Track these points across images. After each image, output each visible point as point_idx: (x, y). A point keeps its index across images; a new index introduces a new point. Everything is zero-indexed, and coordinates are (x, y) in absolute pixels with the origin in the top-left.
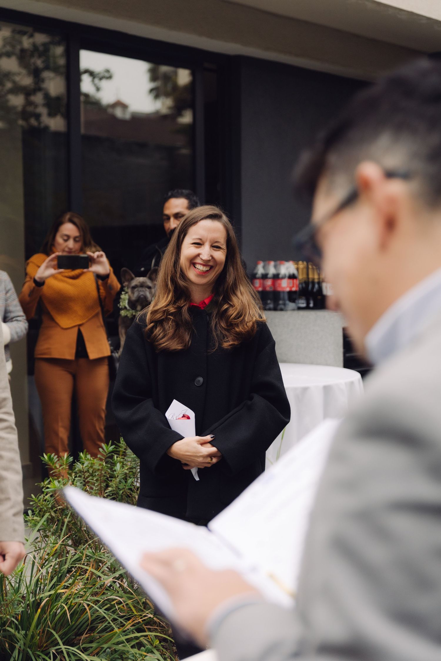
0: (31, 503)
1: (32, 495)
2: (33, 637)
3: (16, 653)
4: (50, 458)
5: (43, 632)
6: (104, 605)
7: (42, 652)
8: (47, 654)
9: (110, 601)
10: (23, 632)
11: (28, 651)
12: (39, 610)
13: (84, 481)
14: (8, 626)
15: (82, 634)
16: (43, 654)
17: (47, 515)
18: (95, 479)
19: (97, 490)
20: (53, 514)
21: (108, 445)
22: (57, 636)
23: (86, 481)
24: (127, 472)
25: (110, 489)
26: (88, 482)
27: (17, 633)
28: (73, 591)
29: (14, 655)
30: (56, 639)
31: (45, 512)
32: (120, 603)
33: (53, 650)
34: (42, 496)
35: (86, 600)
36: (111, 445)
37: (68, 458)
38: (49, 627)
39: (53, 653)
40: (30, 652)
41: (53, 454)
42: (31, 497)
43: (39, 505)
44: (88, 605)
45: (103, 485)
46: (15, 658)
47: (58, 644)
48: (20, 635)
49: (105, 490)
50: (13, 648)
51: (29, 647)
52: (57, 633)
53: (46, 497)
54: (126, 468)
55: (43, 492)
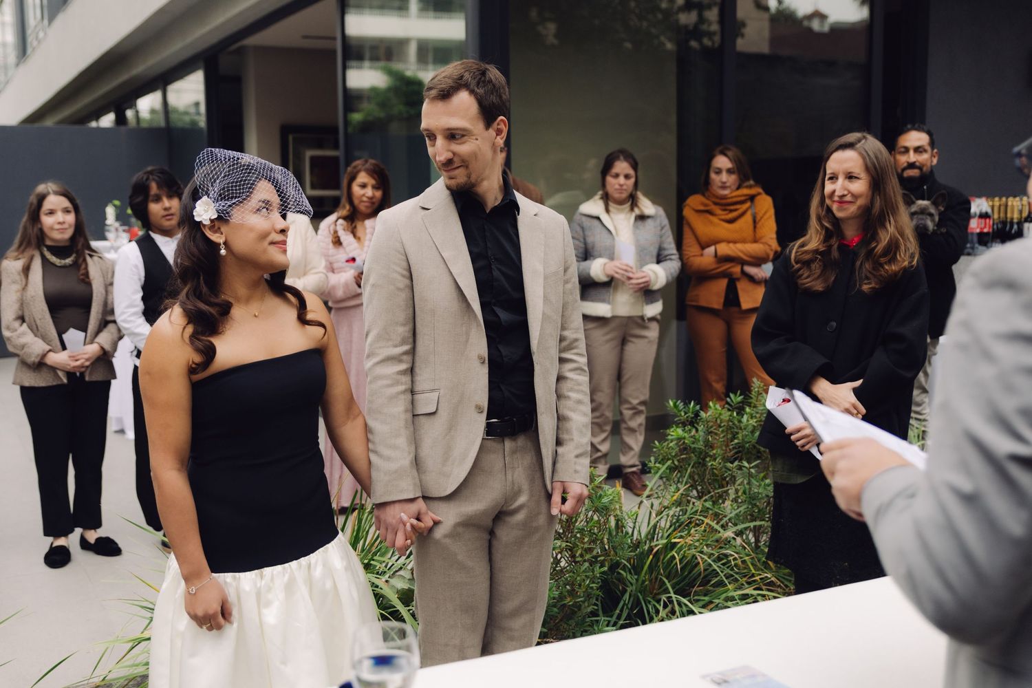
0: (655, 450)
1: (656, 442)
2: (644, 582)
3: (627, 596)
4: (675, 404)
5: (656, 578)
6: (719, 559)
7: (653, 598)
8: (658, 601)
9: (726, 556)
10: (636, 577)
11: (638, 596)
12: (651, 557)
13: (708, 431)
14: (620, 569)
15: (693, 587)
16: (654, 600)
17: (669, 463)
18: (721, 430)
19: (724, 441)
20: (676, 463)
21: (736, 395)
22: (668, 585)
23: (710, 431)
24: (755, 425)
25: (736, 441)
26: (711, 432)
27: (629, 577)
28: (687, 541)
29: (624, 598)
30: (667, 588)
31: (668, 459)
32: (735, 559)
33: (664, 598)
34: (666, 443)
35: (702, 552)
36: (740, 395)
37: (694, 406)
38: (661, 575)
39: (664, 601)
40: (641, 597)
41: (679, 401)
42: (655, 444)
43: (662, 452)
44: (702, 558)
45: (730, 436)
46: (625, 601)
47: (669, 593)
48: (631, 578)
49: (731, 441)
50: (624, 591)
51: (640, 592)
52: (669, 582)
53: (671, 445)
54: (755, 420)
55: (667, 440)
